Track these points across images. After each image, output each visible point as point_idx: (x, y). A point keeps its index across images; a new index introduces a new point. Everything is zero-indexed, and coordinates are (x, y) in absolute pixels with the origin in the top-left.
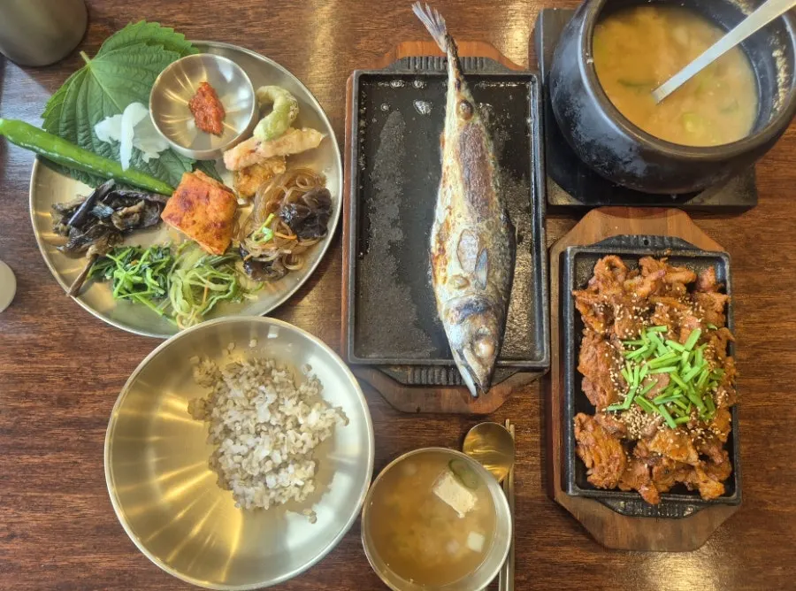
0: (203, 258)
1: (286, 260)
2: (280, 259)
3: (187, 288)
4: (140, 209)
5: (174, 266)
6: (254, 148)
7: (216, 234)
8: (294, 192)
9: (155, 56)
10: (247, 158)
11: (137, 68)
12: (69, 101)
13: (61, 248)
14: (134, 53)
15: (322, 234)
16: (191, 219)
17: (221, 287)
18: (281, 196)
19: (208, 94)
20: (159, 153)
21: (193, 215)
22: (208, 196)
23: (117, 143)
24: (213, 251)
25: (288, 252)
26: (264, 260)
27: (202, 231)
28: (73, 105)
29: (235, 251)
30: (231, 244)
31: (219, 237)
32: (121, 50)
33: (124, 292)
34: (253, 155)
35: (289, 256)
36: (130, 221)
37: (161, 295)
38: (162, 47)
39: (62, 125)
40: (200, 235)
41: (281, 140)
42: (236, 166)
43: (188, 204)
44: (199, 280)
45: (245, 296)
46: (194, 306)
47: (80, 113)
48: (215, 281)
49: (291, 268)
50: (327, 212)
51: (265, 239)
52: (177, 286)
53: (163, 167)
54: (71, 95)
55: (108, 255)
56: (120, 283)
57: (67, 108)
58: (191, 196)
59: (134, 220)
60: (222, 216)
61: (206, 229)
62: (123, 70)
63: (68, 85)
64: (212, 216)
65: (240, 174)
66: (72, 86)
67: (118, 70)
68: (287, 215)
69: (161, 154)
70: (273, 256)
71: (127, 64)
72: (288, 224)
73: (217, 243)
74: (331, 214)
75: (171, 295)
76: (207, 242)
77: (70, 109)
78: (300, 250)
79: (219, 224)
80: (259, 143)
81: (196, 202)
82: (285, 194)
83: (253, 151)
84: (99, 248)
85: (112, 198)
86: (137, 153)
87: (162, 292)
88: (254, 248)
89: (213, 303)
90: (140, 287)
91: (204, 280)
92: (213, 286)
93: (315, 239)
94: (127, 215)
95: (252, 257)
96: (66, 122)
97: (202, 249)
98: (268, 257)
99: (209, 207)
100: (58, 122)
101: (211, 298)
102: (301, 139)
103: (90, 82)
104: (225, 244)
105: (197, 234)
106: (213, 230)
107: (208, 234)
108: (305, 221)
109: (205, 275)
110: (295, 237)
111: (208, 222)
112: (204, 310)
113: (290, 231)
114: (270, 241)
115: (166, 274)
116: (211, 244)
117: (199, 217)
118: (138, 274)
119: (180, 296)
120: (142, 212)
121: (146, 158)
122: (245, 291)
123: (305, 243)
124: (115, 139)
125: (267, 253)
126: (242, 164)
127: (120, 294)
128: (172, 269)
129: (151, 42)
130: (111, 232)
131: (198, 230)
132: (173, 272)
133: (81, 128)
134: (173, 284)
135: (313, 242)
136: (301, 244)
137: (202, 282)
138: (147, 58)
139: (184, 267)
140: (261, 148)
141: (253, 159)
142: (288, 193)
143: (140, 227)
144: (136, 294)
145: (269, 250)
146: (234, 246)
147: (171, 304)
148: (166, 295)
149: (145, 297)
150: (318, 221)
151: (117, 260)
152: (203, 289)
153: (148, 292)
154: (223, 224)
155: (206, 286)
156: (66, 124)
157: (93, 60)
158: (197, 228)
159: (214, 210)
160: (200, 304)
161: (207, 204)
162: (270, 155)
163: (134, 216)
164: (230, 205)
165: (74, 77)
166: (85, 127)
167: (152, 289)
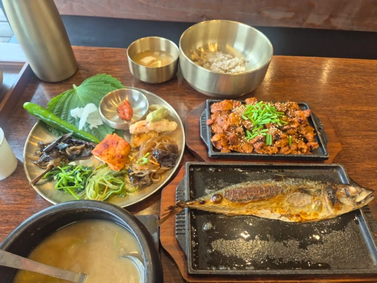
0: (109, 172)
1: (153, 175)
2: (150, 175)
3: (97, 185)
4: (82, 148)
5: (92, 174)
6: (145, 124)
7: (118, 160)
8: (161, 144)
9: (106, 88)
10: (141, 129)
11: (97, 92)
12: (62, 100)
13: (35, 162)
14: (97, 85)
15: (173, 165)
16: (107, 153)
17: (115, 187)
18: (154, 145)
19: (127, 104)
20: (98, 126)
21: (108, 151)
22: (117, 143)
23: (79, 119)
24: (114, 168)
25: (154, 171)
26: (141, 176)
27: (111, 158)
28: (64, 102)
29: (126, 171)
30: (125, 166)
31: (119, 162)
32: (92, 83)
33: (61, 186)
34: (144, 127)
35: (155, 174)
36: (75, 153)
37: (82, 189)
38: (110, 85)
39: (55, 110)
40: (110, 160)
41: (158, 123)
42: (135, 132)
43: (107, 146)
44: (105, 182)
45: (127, 193)
46: (98, 195)
47: (66, 106)
48: (113, 183)
49: (154, 180)
50: (176, 155)
51: (144, 163)
52: (92, 183)
53: (98, 132)
54: (64, 98)
55: (59, 167)
56: (61, 180)
57: (60, 103)
58: (109, 143)
59: (77, 153)
60: (123, 153)
61: (113, 158)
62: (90, 92)
63: (64, 94)
64: (117, 152)
65: (135, 136)
66: (66, 95)
67: (88, 91)
68: (156, 153)
69: (99, 126)
70: (146, 173)
71: (93, 90)
72: (156, 158)
73: (118, 165)
74: (178, 156)
75: (87, 189)
76: (112, 163)
77: (61, 104)
78: (160, 172)
79: (120, 156)
80: (148, 123)
81: (111, 145)
82: (156, 145)
83: (144, 126)
84: (55, 163)
85: (69, 141)
86: (88, 125)
87: (82, 187)
88: (136, 168)
89: (109, 195)
90: (70, 184)
91: (107, 182)
92: (111, 186)
93: (169, 167)
94: (74, 150)
95: (134, 174)
96: (58, 109)
97: (109, 168)
98: (143, 174)
99: (117, 148)
100: (54, 109)
101: (109, 192)
102: (168, 125)
103: (74, 95)
104: (122, 166)
105: (108, 159)
106: (117, 159)
107: (114, 160)
108: (165, 157)
109: (108, 179)
110: (159, 164)
111: (115, 155)
112: (103, 198)
113: (157, 161)
114: (146, 164)
115: (87, 177)
116: (114, 165)
117: (111, 152)
118: (72, 175)
119: (92, 189)
120: (82, 149)
121: (91, 127)
122: (127, 191)
123: (164, 168)
124: (79, 117)
125: (142, 172)
126: (138, 131)
127: (59, 186)
128: (91, 175)
129: (106, 82)
130: (64, 156)
131: (109, 158)
132: (91, 177)
133: (64, 113)
134: (89, 184)
135: (168, 168)
136: (161, 168)
137: (106, 183)
138: (103, 88)
139: (98, 175)
140: (148, 125)
141: (144, 130)
142: (158, 144)
143: (79, 156)
144: (68, 188)
145: (144, 170)
146: (126, 168)
147: (86, 194)
148: (84, 189)
149: (72, 189)
150: (171, 159)
151: (62, 169)
152: (105, 187)
153: (75, 186)
154: (122, 157)
155: (107, 186)
156: (57, 110)
157: (78, 87)
158: (109, 157)
159: (119, 150)
160: (102, 194)
161: (116, 146)
162: (152, 129)
163: (78, 150)
164: (128, 148)
165: (68, 91)
166: (66, 112)
167: (77, 186)
